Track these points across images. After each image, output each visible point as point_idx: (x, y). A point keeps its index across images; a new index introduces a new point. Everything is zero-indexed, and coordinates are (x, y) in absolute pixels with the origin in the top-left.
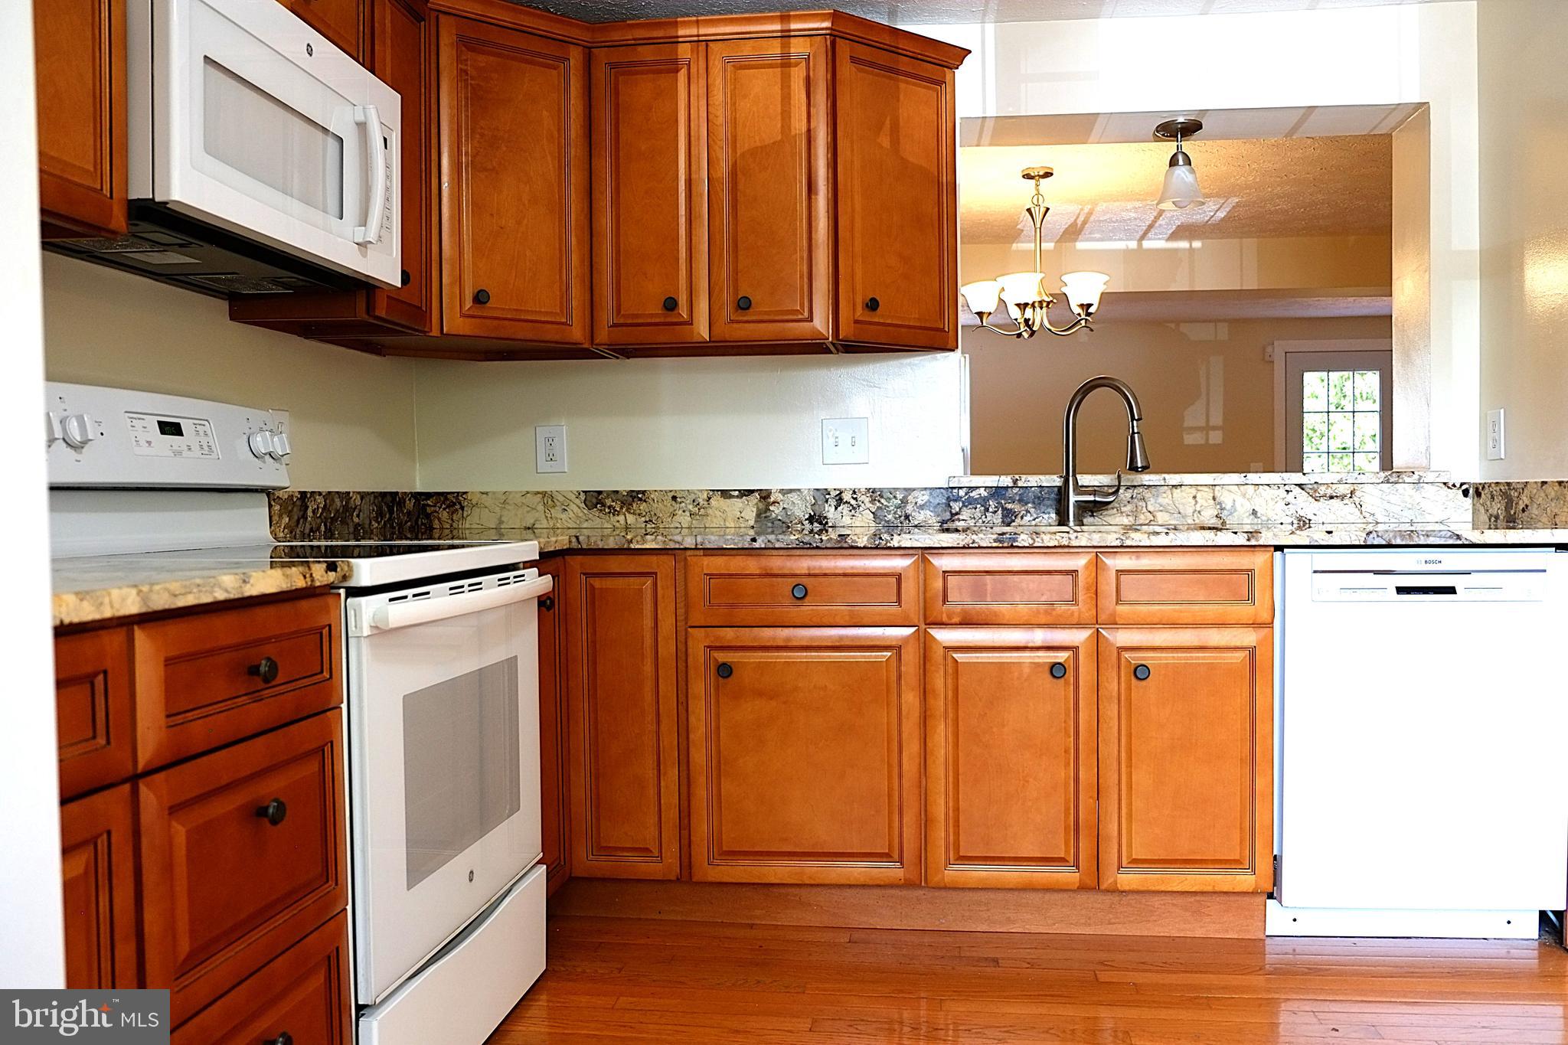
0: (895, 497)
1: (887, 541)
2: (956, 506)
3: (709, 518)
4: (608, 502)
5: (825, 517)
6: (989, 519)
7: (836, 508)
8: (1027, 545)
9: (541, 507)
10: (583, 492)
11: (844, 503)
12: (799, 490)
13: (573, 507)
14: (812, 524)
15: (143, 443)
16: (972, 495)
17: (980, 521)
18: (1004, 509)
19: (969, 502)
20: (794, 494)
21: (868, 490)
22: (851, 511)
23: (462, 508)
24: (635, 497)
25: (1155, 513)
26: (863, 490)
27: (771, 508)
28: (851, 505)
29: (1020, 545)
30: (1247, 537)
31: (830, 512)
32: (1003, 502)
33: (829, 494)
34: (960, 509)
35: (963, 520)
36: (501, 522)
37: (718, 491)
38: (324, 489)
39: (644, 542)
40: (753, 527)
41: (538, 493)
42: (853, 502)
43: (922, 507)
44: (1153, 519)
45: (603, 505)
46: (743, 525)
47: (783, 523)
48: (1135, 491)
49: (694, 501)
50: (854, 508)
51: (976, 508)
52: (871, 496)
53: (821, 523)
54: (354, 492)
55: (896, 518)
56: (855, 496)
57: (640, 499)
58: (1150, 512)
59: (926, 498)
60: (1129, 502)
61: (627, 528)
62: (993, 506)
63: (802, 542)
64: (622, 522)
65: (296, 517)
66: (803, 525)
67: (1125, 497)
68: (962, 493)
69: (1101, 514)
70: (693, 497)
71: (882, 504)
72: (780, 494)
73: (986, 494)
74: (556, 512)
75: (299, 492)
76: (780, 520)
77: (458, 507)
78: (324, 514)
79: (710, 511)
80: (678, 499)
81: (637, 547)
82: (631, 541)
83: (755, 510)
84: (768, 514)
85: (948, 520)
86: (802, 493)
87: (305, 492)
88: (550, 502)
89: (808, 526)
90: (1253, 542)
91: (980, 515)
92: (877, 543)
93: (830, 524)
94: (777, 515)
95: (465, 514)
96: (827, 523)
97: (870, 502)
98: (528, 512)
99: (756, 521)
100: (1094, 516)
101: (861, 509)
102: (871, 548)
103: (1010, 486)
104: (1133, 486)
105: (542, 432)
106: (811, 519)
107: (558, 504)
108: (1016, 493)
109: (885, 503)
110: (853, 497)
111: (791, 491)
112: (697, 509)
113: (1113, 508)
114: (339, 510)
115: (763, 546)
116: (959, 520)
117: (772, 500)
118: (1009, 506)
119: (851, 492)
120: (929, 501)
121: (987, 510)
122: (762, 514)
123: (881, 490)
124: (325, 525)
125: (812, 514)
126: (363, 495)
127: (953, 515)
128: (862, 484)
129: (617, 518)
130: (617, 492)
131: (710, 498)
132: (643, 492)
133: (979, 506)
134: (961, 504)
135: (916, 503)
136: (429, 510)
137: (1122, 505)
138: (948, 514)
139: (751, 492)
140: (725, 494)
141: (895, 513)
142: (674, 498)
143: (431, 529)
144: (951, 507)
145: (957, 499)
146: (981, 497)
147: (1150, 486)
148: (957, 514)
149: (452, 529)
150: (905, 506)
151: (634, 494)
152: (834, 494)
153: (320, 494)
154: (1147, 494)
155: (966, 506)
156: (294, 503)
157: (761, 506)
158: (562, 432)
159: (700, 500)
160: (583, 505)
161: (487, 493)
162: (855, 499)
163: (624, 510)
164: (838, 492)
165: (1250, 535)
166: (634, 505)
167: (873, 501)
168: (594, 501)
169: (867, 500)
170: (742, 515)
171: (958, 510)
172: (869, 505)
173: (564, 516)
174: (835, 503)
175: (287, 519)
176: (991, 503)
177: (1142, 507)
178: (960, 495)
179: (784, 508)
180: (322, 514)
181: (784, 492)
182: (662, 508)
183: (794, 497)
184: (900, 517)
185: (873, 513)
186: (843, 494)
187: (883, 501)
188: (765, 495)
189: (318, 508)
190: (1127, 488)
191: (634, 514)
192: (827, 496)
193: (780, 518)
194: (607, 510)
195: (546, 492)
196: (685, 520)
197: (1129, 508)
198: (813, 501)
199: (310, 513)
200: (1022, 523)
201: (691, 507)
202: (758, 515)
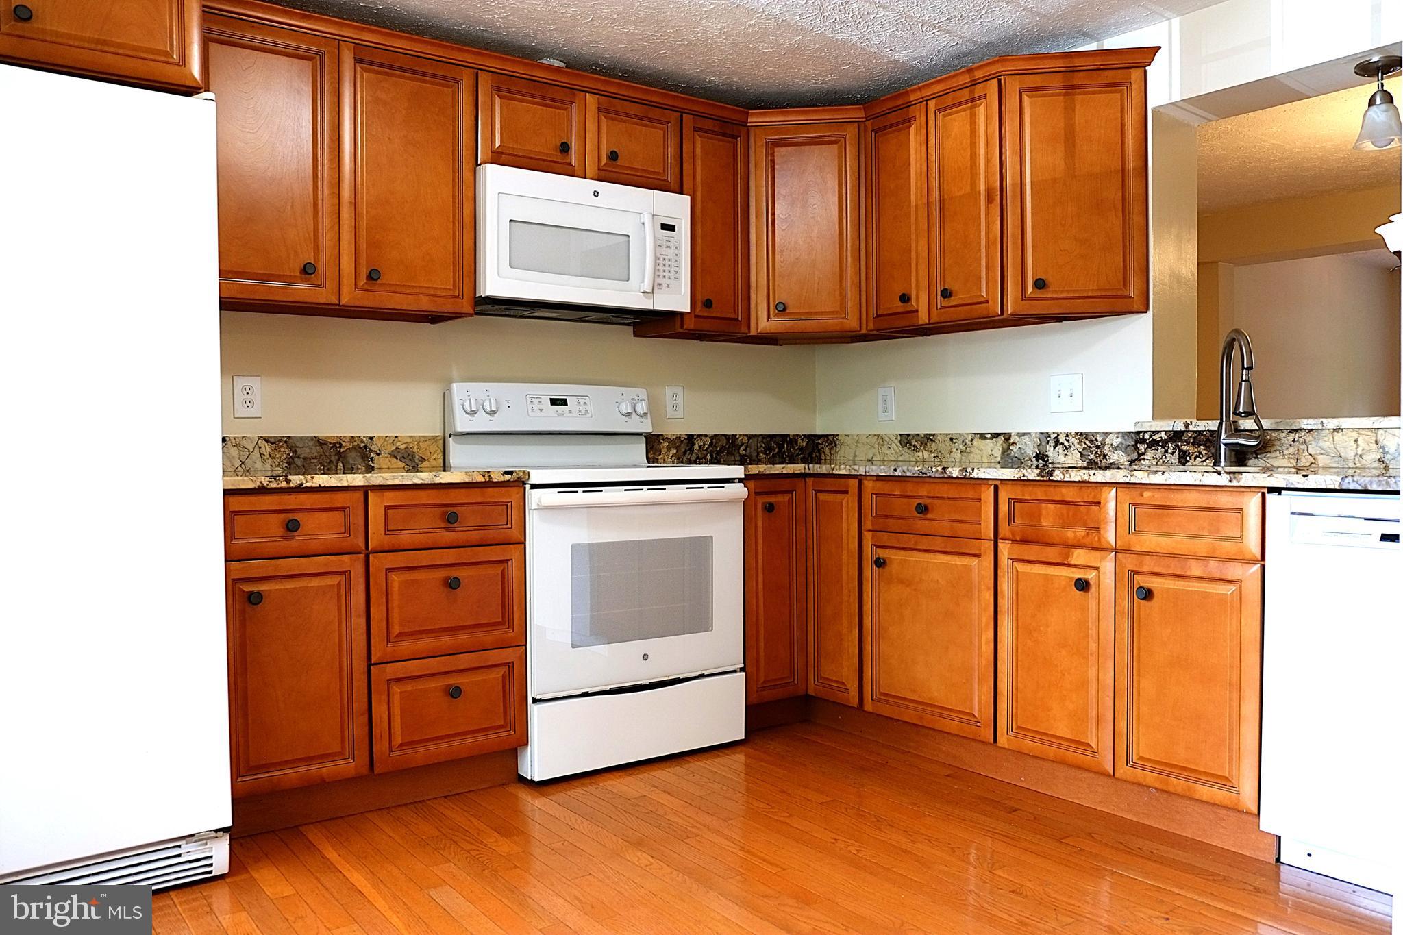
0: (1096, 440)
1: (970, 473)
2: (1142, 447)
3: (972, 455)
4: (913, 442)
5: (1047, 456)
6: (1168, 459)
7: (1054, 448)
8: (1059, 479)
9: (876, 446)
10: (900, 435)
11: (1060, 444)
12: (1029, 433)
13: (894, 445)
14: (1038, 461)
15: (537, 410)
16: (1154, 438)
17: (1161, 460)
18: (1180, 450)
19: (1153, 444)
20: (1026, 436)
21: (1077, 433)
22: (1064, 451)
23: (836, 445)
24: (930, 438)
25: (1316, 456)
26: (1073, 433)
27: (1011, 448)
28: (1065, 446)
29: (1055, 479)
30: (1229, 479)
31: (1050, 451)
32: (1179, 444)
33: (1049, 437)
34: (1145, 450)
35: (1147, 460)
36: (855, 456)
37: (978, 434)
38: (711, 433)
39: (840, 469)
40: (999, 463)
41: (875, 435)
42: (1066, 443)
43: (1115, 448)
44: (1313, 462)
45: (911, 445)
46: (993, 461)
47: (1019, 459)
48: (1297, 435)
49: (963, 442)
50: (1067, 449)
51: (1157, 450)
52: (1079, 439)
53: (1043, 460)
54: (740, 435)
55: (1096, 457)
56: (1067, 438)
57: (932, 440)
58: (1311, 455)
59: (1119, 440)
60: (1291, 445)
61: (924, 461)
62: (1172, 448)
63: (921, 472)
64: (921, 457)
65: (683, 450)
66: (1032, 461)
67: (1288, 440)
68: (1147, 436)
69: (1265, 457)
70: (962, 438)
71: (1087, 445)
72: (1017, 437)
73: (1166, 438)
74: (885, 449)
75: (686, 435)
76: (1016, 457)
77: (834, 445)
78: (711, 448)
79: (972, 449)
80: (954, 441)
81: (837, 473)
82: (833, 469)
83: (1001, 449)
84: (1009, 452)
85: (1136, 460)
86: (1031, 436)
87: (693, 435)
88: (881, 442)
89: (1035, 463)
90: (1235, 483)
91: (1160, 455)
92: (964, 474)
93: (1050, 461)
94: (1015, 453)
95: (838, 449)
96: (1048, 460)
97: (1078, 443)
98: (870, 449)
99: (1001, 458)
100: (1258, 458)
101: (1072, 449)
102: (961, 478)
103: (1182, 430)
104: (1294, 430)
105: (881, 392)
106: (1037, 457)
107: (885, 443)
108: (1191, 437)
109: (1089, 445)
110: (1066, 440)
111: (1024, 434)
112: (964, 448)
113: (1276, 451)
114: (725, 447)
115: (900, 475)
116: (1144, 459)
117: (1012, 441)
118: (1185, 448)
119: (1065, 435)
120: (1121, 443)
121: (1166, 451)
122: (1006, 451)
123: (1087, 434)
124: (711, 455)
125: (1038, 452)
126: (750, 437)
127: (1139, 455)
128: (1073, 429)
129: (918, 454)
130: (918, 435)
131: (972, 440)
132: (934, 435)
133: (1160, 448)
134: (1146, 446)
135: (1112, 445)
136: (820, 447)
137: (1284, 448)
138: (1136, 454)
139: (998, 435)
140: (982, 436)
141: (1096, 453)
142: (951, 439)
143: (821, 459)
144: (1138, 448)
145: (1143, 441)
146: (1162, 439)
147: (1310, 430)
148: (1143, 454)
149: (831, 460)
150: (1103, 447)
151: (928, 436)
152: (1053, 436)
153: (706, 436)
154: (1308, 437)
155: (1150, 448)
156: (682, 442)
157: (1005, 446)
158: (890, 392)
159: (967, 441)
160: (899, 444)
161: (848, 436)
162: (1068, 441)
163: (922, 448)
164: (1056, 435)
165: (1232, 476)
166: (928, 444)
167: (1080, 443)
168: (906, 441)
169: (1076, 442)
170: (993, 453)
171: (1143, 451)
172: (1077, 446)
173: (888, 452)
174: (1054, 444)
175: (675, 451)
176: (1170, 445)
177: (1304, 450)
178: (1145, 438)
179: (1019, 448)
180: (708, 448)
181: (1021, 435)
182: (943, 446)
183: (1026, 439)
184: (1100, 456)
185: (1080, 452)
186: (1059, 437)
187: (1087, 442)
188: (1007, 437)
189: (704, 444)
190: (1290, 432)
191: (928, 451)
192: (1049, 439)
193: (1016, 455)
194: (913, 448)
195: (879, 435)
196: (957, 455)
197: (1291, 450)
198: (1039, 442)
199: (696, 447)
200: (1195, 463)
201: (961, 446)
202: (1003, 453)
